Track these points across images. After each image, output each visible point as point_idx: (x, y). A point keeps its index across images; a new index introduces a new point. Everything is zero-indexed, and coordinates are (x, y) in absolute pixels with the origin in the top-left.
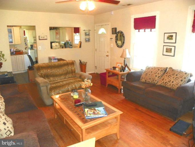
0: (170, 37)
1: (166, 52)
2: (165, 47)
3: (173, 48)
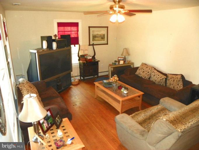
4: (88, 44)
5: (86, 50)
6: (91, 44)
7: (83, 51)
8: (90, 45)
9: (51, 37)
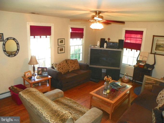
0: (62, 42)
1: (60, 51)
2: (59, 48)
3: (64, 48)
4: (150, 52)
5: (146, 57)
6: (153, 52)
7: (142, 57)
8: (151, 53)
9: (104, 39)
